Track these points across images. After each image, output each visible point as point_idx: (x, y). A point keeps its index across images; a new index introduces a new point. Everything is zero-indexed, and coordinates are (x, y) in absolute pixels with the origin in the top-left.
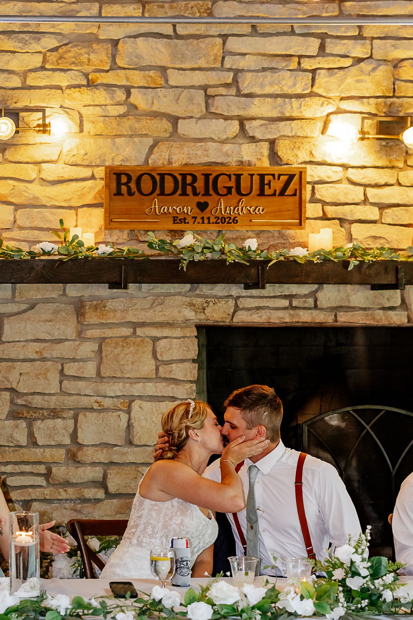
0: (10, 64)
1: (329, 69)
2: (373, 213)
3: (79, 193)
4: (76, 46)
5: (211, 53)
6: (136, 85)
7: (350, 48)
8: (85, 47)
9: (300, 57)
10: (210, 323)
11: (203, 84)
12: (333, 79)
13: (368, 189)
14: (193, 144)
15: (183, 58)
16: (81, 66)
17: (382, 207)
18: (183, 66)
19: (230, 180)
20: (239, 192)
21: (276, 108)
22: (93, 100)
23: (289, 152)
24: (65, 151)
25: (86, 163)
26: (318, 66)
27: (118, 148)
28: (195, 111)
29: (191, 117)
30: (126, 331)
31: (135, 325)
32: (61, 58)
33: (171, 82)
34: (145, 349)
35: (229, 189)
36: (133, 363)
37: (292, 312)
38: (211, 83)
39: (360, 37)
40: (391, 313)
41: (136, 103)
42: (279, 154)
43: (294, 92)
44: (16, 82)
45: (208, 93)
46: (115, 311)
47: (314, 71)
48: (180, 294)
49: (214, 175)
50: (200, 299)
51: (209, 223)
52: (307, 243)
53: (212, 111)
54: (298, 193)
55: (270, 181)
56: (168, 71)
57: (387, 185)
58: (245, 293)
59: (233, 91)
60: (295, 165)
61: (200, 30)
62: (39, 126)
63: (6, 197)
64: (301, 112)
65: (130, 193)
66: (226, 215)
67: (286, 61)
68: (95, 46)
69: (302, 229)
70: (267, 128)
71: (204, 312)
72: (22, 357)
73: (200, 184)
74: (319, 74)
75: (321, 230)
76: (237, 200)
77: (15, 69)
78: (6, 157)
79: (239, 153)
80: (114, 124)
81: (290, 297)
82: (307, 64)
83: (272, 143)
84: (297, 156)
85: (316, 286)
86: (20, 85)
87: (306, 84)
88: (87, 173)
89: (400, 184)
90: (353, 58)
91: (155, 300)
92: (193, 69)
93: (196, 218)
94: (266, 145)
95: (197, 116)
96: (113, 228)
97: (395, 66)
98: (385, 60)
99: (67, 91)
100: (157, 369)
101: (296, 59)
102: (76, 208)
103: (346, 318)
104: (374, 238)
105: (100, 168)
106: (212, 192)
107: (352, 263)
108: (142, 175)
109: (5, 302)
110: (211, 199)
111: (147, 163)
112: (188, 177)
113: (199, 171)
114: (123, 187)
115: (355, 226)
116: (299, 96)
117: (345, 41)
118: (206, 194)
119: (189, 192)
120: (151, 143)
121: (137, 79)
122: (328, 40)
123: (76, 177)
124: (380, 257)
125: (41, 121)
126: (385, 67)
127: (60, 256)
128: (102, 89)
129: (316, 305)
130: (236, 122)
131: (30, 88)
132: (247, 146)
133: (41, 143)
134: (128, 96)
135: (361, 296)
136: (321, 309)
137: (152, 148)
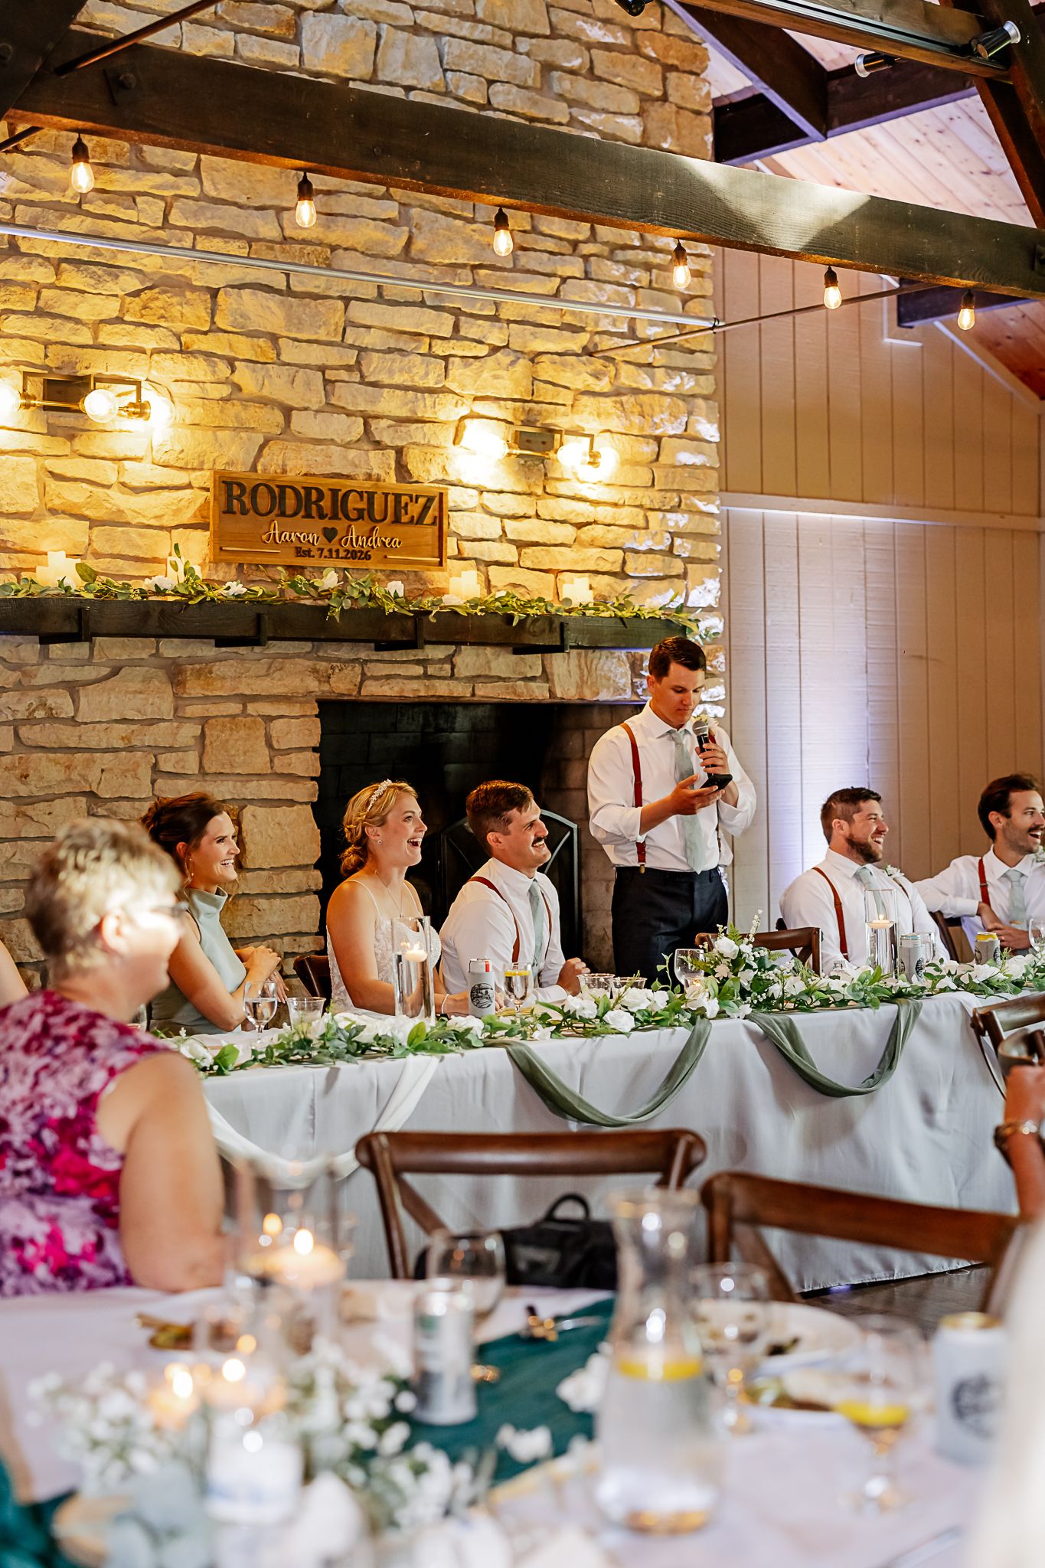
0: (79, 309)
1: (463, 357)
2: (509, 553)
3: (174, 508)
4: (165, 292)
5: (332, 321)
6: (241, 357)
7: (486, 332)
8: (176, 295)
9: (432, 337)
10: (333, 697)
11: (320, 363)
12: (468, 371)
13: (506, 521)
14: (312, 446)
15: (300, 323)
16: (172, 321)
17: (521, 545)
18: (299, 336)
19: (362, 499)
20: (372, 518)
21: (406, 404)
22: (189, 373)
23: (420, 465)
24: (155, 444)
25: (181, 464)
26: (453, 352)
27: (221, 446)
28: (314, 400)
29: (306, 409)
30: (234, 708)
31: (245, 699)
32: (145, 307)
33: (284, 358)
34: (258, 733)
35: (360, 511)
36: (245, 753)
37: (427, 682)
38: (329, 363)
39: (495, 319)
40: (532, 684)
41: (241, 383)
42: (410, 467)
43: (426, 385)
44: (85, 337)
45: (327, 377)
46: (224, 678)
47: (446, 358)
48: (298, 656)
49: (344, 491)
50: (324, 664)
51: (338, 557)
52: (448, 588)
53: (332, 402)
54: (439, 521)
55: (407, 504)
56: (281, 341)
57: (525, 517)
58: (376, 656)
59: (356, 377)
60: (426, 484)
61: (318, 287)
62: (132, 405)
63: (80, 508)
64: (435, 413)
65: (245, 512)
66: (357, 548)
67: (416, 341)
68: (188, 294)
69: (443, 570)
70: (397, 431)
71: (328, 682)
72: (104, 746)
73: (326, 504)
74: (453, 363)
75: (463, 573)
76: (370, 527)
77: (83, 317)
78: (76, 448)
79: (367, 462)
80: (217, 409)
81: (424, 662)
82: (440, 348)
83: (399, 451)
84: (428, 472)
85: (453, 648)
86: (91, 342)
87: (439, 376)
88: (182, 478)
89: (538, 516)
90: (489, 345)
91: (271, 664)
92: (308, 341)
93: (322, 550)
94: (392, 453)
95: (314, 408)
96: (221, 561)
97: (532, 360)
98: (522, 352)
99: (155, 356)
100: (271, 761)
101: (427, 340)
102: (169, 529)
103: (487, 692)
104: (514, 585)
105: (199, 473)
106: (340, 515)
107: (518, 617)
108: (258, 486)
109: (80, 663)
110: (340, 525)
111: (254, 468)
112: (313, 491)
113: (326, 485)
114: (235, 501)
115: (492, 569)
116: (431, 391)
117: (480, 322)
118: (335, 517)
119: (314, 513)
120: (261, 441)
121: (243, 348)
122: (463, 319)
123: (169, 483)
124: (543, 610)
125: (133, 399)
126: (523, 362)
127: (178, 598)
128: (201, 358)
129: (453, 674)
130: (361, 421)
131: (104, 347)
132: (372, 454)
133: (121, 431)
134: (233, 372)
135: (502, 662)
136: (457, 679)
137: (262, 448)
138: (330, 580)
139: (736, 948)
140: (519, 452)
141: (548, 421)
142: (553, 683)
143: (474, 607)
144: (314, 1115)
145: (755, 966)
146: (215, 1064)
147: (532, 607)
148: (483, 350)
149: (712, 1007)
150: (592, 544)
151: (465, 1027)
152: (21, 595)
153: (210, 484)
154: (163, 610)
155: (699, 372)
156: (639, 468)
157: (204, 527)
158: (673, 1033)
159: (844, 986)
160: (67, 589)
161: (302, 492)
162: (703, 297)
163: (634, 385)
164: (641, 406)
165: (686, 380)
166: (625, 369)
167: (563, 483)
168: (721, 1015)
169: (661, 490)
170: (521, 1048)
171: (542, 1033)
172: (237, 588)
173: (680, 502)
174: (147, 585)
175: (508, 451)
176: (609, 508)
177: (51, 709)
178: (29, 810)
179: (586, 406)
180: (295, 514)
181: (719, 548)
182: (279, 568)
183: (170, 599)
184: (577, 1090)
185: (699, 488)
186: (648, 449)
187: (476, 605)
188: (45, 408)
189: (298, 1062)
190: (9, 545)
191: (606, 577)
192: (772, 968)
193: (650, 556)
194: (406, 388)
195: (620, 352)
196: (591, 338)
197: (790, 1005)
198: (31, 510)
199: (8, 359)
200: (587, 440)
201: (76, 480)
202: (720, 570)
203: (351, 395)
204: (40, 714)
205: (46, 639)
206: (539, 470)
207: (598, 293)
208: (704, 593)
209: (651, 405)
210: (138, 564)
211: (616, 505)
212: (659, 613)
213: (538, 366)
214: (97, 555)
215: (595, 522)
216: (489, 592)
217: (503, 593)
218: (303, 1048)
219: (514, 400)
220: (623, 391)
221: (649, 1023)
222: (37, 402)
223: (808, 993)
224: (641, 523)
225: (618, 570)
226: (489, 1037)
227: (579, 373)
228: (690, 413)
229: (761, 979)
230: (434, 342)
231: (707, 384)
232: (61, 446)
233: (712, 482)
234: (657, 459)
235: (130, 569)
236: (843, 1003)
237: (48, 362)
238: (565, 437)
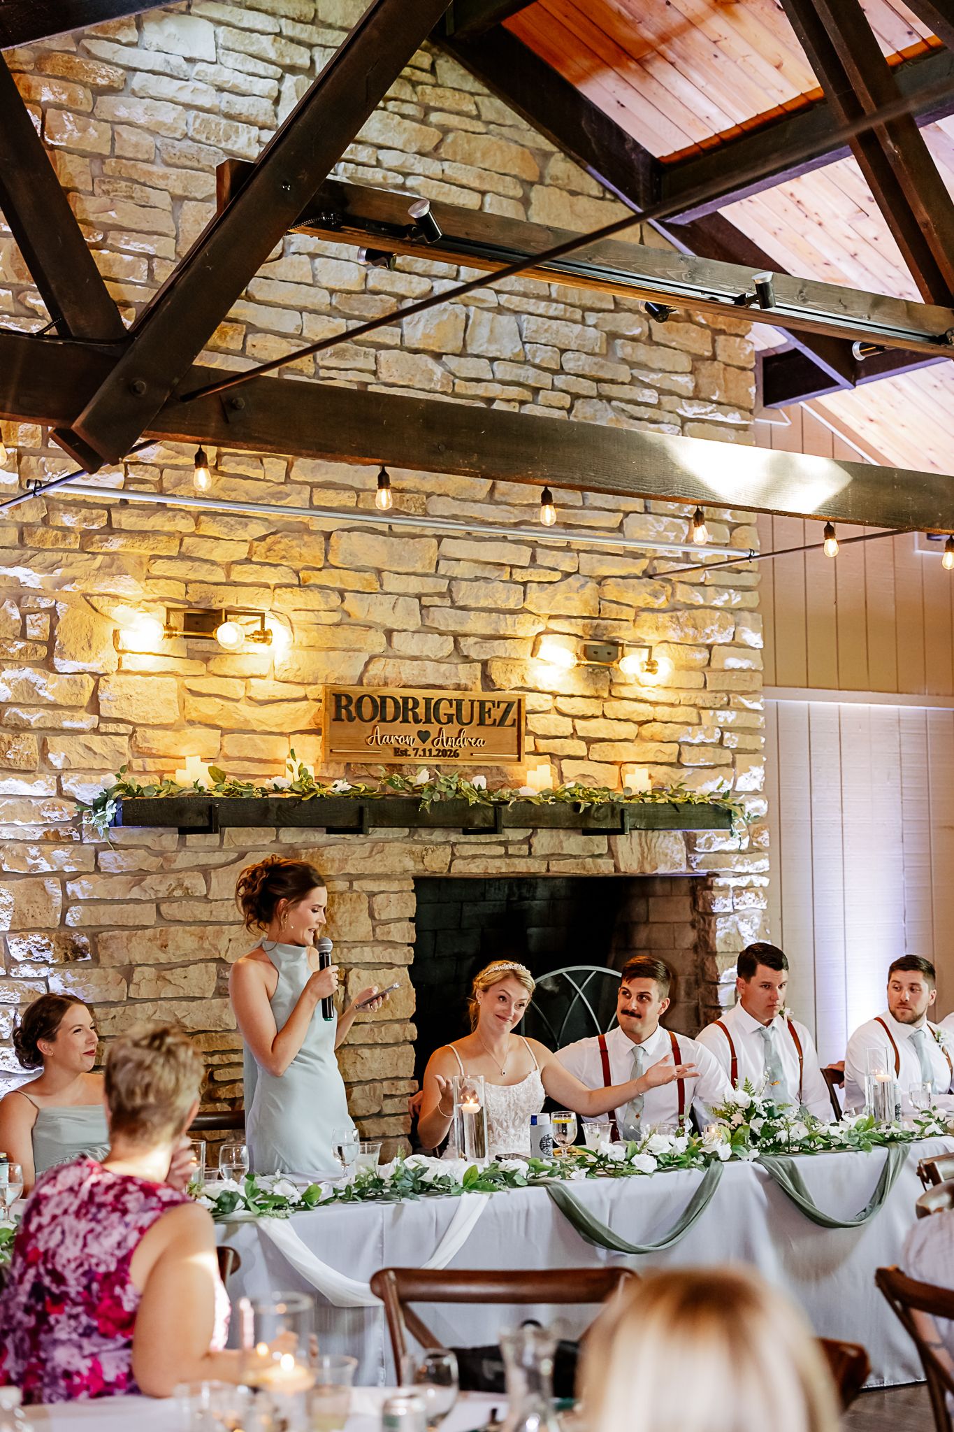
0: (213, 553)
1: (539, 583)
2: (579, 748)
3: (292, 716)
4: (286, 536)
5: (427, 556)
6: (350, 589)
7: (559, 560)
8: (296, 539)
9: (512, 566)
10: (427, 874)
11: (416, 592)
12: (543, 595)
13: (576, 721)
14: (409, 662)
15: (400, 559)
16: (292, 561)
17: (590, 741)
18: (400, 570)
19: (451, 706)
21: (490, 624)
22: (306, 604)
23: (502, 675)
24: (276, 664)
25: (298, 680)
26: (530, 579)
27: (332, 664)
28: (411, 623)
29: (405, 631)
30: (341, 886)
31: (352, 877)
32: (269, 550)
34: (362, 907)
35: (450, 716)
36: (350, 924)
37: (508, 861)
38: (425, 591)
39: (567, 549)
40: (599, 861)
41: (349, 611)
42: (493, 677)
43: (507, 607)
44: (219, 576)
45: (423, 603)
46: (333, 860)
47: (524, 584)
48: (397, 840)
49: (436, 699)
50: (419, 846)
51: (430, 755)
52: (525, 781)
53: (427, 624)
54: (517, 723)
55: (490, 709)
56: (384, 574)
57: (593, 717)
58: (463, 838)
59: (448, 602)
60: (507, 692)
61: (416, 528)
62: (258, 633)
63: (212, 719)
64: (515, 631)
65: (351, 719)
66: (447, 748)
67: (499, 570)
68: (305, 537)
69: (521, 765)
70: (482, 647)
71: (422, 862)
72: (231, 919)
73: (421, 711)
74: (531, 587)
75: (539, 767)
76: (458, 729)
77: (219, 559)
78: (210, 669)
79: (457, 675)
80: (328, 634)
81: (505, 844)
82: (519, 575)
83: (485, 664)
84: (509, 680)
85: (531, 830)
86: (224, 580)
87: (518, 599)
88: (299, 692)
89: (604, 716)
90: (561, 571)
91: (373, 847)
92: (409, 574)
93: (417, 749)
94: (479, 666)
95: (412, 630)
96: (331, 761)
97: (599, 584)
98: (590, 577)
99: (278, 591)
100: (374, 930)
101: (508, 569)
102: (288, 735)
103: (559, 868)
104: (584, 776)
105: (313, 687)
106: (433, 720)
107: (584, 804)
108: (363, 697)
109: (212, 850)
110: (433, 728)
111: (360, 682)
112: (410, 700)
113: (420, 694)
114: (343, 711)
115: (565, 762)
116: (512, 612)
117: (554, 553)
118: (428, 721)
119: (411, 719)
120: (367, 659)
121: (352, 581)
122: (539, 550)
123: (289, 696)
124: (607, 798)
125: (258, 627)
126: (592, 585)
127: (294, 795)
128: (316, 591)
129: (530, 853)
130: (452, 639)
131: (235, 584)
132: (460, 667)
133: (248, 653)
134: (343, 601)
135: (573, 843)
136: (534, 857)
137: (367, 664)
138: (423, 777)
139: (749, 1099)
140: (587, 662)
141: (614, 635)
142: (617, 859)
143: (546, 797)
144: (382, 1243)
145: (765, 1114)
146: (303, 1200)
147: (597, 796)
148: (556, 576)
149: (725, 1151)
150: (652, 739)
151: (513, 1169)
152: (162, 795)
153: (322, 697)
154: (280, 807)
155: (746, 589)
156: (693, 673)
157: (317, 732)
158: (690, 1174)
159: (841, 1132)
160: (201, 789)
161: (400, 701)
162: (748, 524)
163: (689, 602)
164: (694, 619)
165: (733, 596)
166: (680, 588)
167: (626, 688)
168: (734, 1157)
169: (712, 691)
170: (560, 1187)
171: (579, 1174)
172: (343, 786)
173: (729, 701)
174: (267, 783)
175: (577, 662)
176: (666, 708)
177: (187, 889)
178: (168, 975)
179: (646, 621)
180: (394, 719)
181: (763, 740)
182: (380, 767)
183: (288, 796)
184: (606, 1224)
185: (745, 689)
186: (700, 656)
187: (549, 796)
188: (186, 637)
189: (372, 1198)
190: (154, 751)
191: (664, 767)
192: (779, 1117)
193: (703, 748)
194: (490, 611)
195: (676, 575)
196: (651, 562)
197: (796, 1149)
198: (172, 721)
199: (155, 597)
200: (647, 651)
201: (210, 695)
202: (765, 759)
203: (444, 618)
204: (178, 893)
205: (184, 831)
206: (605, 676)
207: (656, 525)
208: (751, 779)
209: (703, 618)
210: (262, 765)
211: (672, 705)
212: (708, 799)
213: (605, 588)
214: (228, 758)
215: (654, 720)
216: (562, 782)
217: (572, 785)
218: (376, 1187)
219: (583, 618)
220: (679, 607)
221: (670, 1164)
222: (178, 633)
223: (810, 1138)
224: (695, 720)
225: (675, 761)
226: (534, 1177)
227: (640, 593)
228: (737, 625)
229: (769, 1126)
230: (514, 571)
231: (752, 599)
232: (198, 667)
233: (757, 684)
234: (709, 664)
235: (255, 769)
236: (841, 1147)
237: (188, 597)
238: (626, 649)
